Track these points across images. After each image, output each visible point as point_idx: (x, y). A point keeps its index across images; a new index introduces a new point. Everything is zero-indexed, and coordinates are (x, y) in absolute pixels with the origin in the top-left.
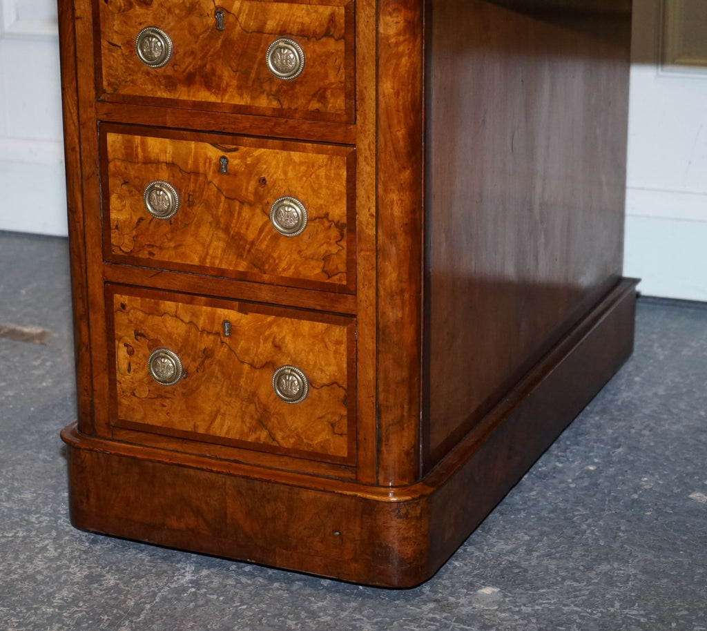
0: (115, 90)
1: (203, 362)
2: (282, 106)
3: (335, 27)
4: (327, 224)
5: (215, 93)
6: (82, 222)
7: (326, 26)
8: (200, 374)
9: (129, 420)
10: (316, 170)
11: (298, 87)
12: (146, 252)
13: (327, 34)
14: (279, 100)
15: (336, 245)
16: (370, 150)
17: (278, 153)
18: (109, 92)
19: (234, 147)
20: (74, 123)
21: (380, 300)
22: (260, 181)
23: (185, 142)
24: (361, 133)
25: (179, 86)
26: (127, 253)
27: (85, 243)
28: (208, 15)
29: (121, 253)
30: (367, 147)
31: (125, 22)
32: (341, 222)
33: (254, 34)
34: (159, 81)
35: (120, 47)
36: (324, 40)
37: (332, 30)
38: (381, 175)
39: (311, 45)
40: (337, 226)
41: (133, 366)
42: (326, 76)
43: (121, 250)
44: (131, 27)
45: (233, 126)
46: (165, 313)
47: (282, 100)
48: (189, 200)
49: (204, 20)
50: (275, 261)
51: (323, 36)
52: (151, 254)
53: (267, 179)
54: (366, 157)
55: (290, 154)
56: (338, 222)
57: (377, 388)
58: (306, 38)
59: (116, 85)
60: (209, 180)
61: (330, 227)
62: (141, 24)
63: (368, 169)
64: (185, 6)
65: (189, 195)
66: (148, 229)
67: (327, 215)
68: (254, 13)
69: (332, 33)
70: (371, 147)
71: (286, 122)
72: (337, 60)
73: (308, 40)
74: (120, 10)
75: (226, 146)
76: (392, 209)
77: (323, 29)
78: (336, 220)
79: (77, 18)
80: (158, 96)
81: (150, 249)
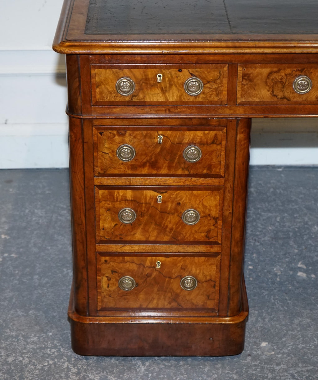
0: (105, 172)
1: (146, 279)
2: (190, 173)
3: (217, 139)
4: (209, 218)
5: (156, 170)
6: (85, 228)
7: (213, 139)
8: (144, 284)
9: (107, 307)
10: (205, 197)
11: (198, 165)
12: (118, 238)
13: (213, 142)
14: (189, 171)
15: (213, 226)
16: (231, 187)
17: (186, 192)
18: (102, 173)
19: (165, 191)
20: (82, 187)
21: (232, 245)
22: (177, 204)
23: (140, 191)
24: (227, 181)
25: (138, 168)
26: (108, 239)
27: (86, 237)
28: (154, 138)
29: (105, 239)
30: (229, 186)
31: (111, 143)
32: (216, 217)
33: (177, 144)
34: (128, 167)
35: (108, 154)
36: (211, 145)
37: (216, 141)
38: (235, 196)
39: (205, 148)
40: (214, 218)
41: (110, 285)
42: (212, 159)
43: (105, 238)
44: (114, 145)
45: (165, 183)
46: (127, 262)
47: (190, 170)
48: (141, 214)
49: (152, 140)
50: (183, 235)
51: (211, 144)
52: (121, 238)
53: (181, 203)
54: (229, 190)
55: (192, 192)
56: (215, 217)
57: (229, 279)
58: (203, 145)
59: (106, 170)
60: (152, 205)
61: (211, 219)
62: (119, 143)
63: (229, 195)
64: (143, 135)
65: (142, 213)
66: (119, 228)
67: (209, 215)
68: (178, 136)
69: (215, 142)
70: (231, 186)
71: (191, 179)
72: (218, 153)
73: (204, 145)
74: (108, 138)
75: (161, 191)
76: (239, 209)
77: (211, 141)
78: (213, 216)
79: (85, 143)
80: (127, 173)
81: (120, 236)
